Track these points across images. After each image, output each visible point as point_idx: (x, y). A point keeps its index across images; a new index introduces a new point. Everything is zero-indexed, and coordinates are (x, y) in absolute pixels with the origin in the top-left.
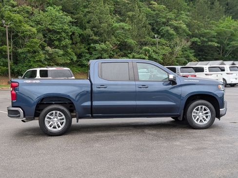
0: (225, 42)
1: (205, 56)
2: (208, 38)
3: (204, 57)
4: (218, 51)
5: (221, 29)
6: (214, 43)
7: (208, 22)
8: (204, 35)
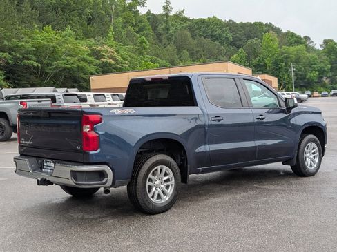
0: (45, 61)
1: (18, 80)
2: (22, 54)
3: (16, 81)
4: (35, 73)
5: (40, 43)
6: (32, 62)
7: (19, 30)
8: (15, 48)
